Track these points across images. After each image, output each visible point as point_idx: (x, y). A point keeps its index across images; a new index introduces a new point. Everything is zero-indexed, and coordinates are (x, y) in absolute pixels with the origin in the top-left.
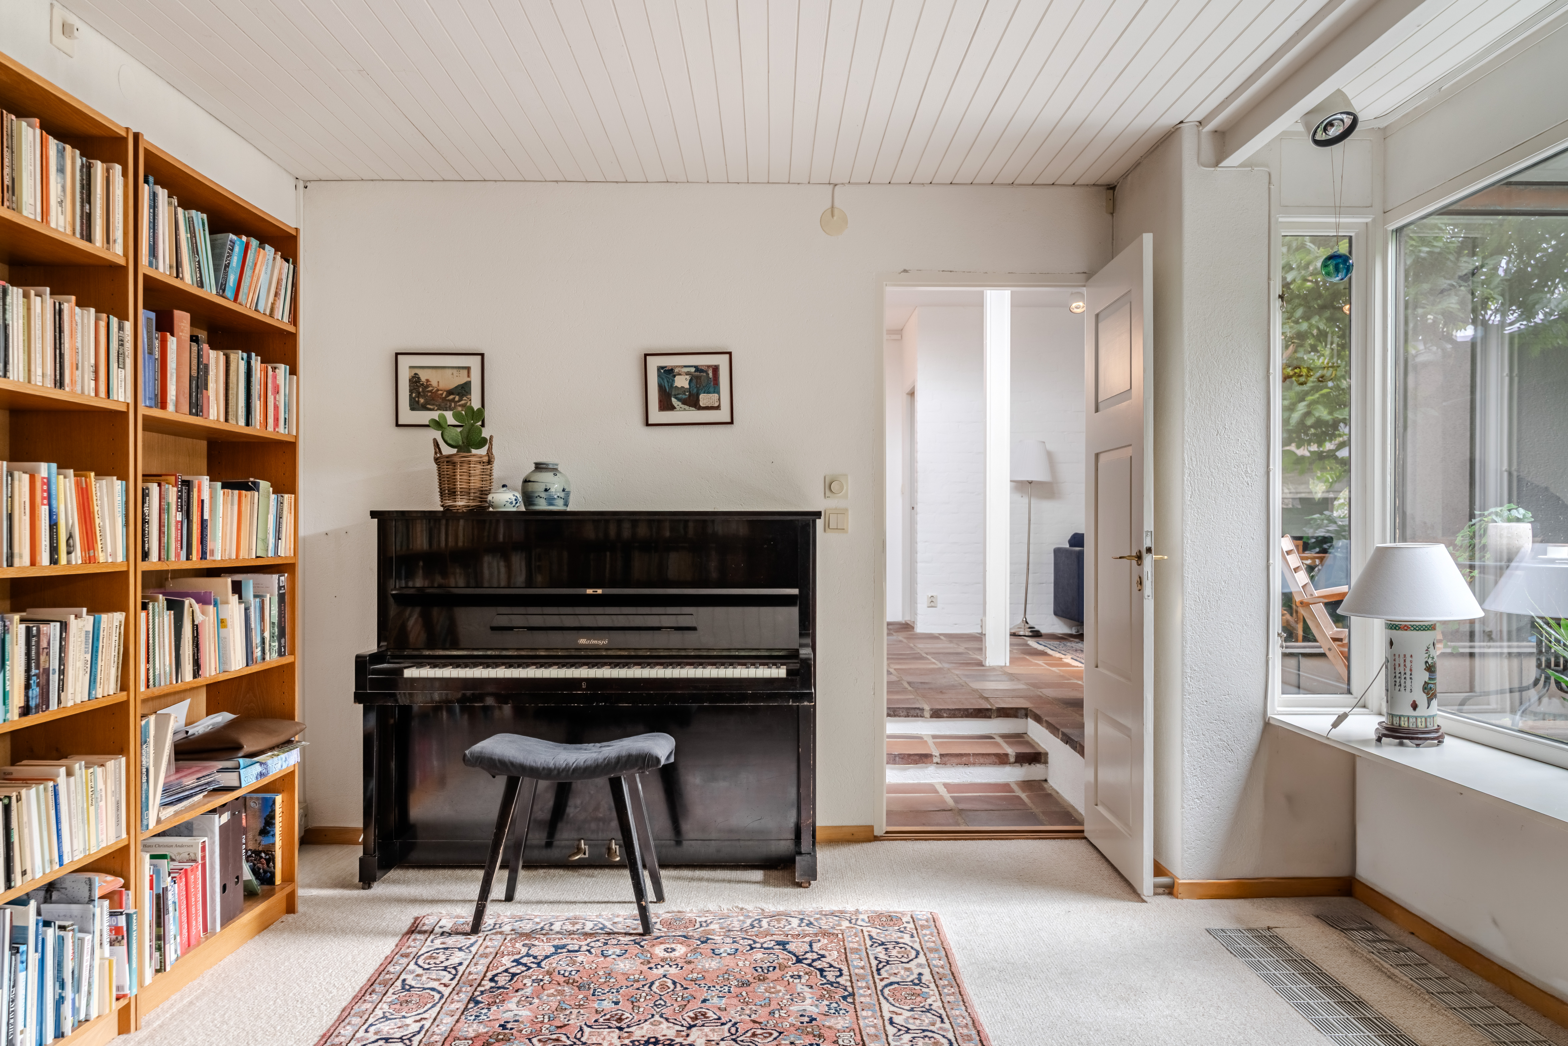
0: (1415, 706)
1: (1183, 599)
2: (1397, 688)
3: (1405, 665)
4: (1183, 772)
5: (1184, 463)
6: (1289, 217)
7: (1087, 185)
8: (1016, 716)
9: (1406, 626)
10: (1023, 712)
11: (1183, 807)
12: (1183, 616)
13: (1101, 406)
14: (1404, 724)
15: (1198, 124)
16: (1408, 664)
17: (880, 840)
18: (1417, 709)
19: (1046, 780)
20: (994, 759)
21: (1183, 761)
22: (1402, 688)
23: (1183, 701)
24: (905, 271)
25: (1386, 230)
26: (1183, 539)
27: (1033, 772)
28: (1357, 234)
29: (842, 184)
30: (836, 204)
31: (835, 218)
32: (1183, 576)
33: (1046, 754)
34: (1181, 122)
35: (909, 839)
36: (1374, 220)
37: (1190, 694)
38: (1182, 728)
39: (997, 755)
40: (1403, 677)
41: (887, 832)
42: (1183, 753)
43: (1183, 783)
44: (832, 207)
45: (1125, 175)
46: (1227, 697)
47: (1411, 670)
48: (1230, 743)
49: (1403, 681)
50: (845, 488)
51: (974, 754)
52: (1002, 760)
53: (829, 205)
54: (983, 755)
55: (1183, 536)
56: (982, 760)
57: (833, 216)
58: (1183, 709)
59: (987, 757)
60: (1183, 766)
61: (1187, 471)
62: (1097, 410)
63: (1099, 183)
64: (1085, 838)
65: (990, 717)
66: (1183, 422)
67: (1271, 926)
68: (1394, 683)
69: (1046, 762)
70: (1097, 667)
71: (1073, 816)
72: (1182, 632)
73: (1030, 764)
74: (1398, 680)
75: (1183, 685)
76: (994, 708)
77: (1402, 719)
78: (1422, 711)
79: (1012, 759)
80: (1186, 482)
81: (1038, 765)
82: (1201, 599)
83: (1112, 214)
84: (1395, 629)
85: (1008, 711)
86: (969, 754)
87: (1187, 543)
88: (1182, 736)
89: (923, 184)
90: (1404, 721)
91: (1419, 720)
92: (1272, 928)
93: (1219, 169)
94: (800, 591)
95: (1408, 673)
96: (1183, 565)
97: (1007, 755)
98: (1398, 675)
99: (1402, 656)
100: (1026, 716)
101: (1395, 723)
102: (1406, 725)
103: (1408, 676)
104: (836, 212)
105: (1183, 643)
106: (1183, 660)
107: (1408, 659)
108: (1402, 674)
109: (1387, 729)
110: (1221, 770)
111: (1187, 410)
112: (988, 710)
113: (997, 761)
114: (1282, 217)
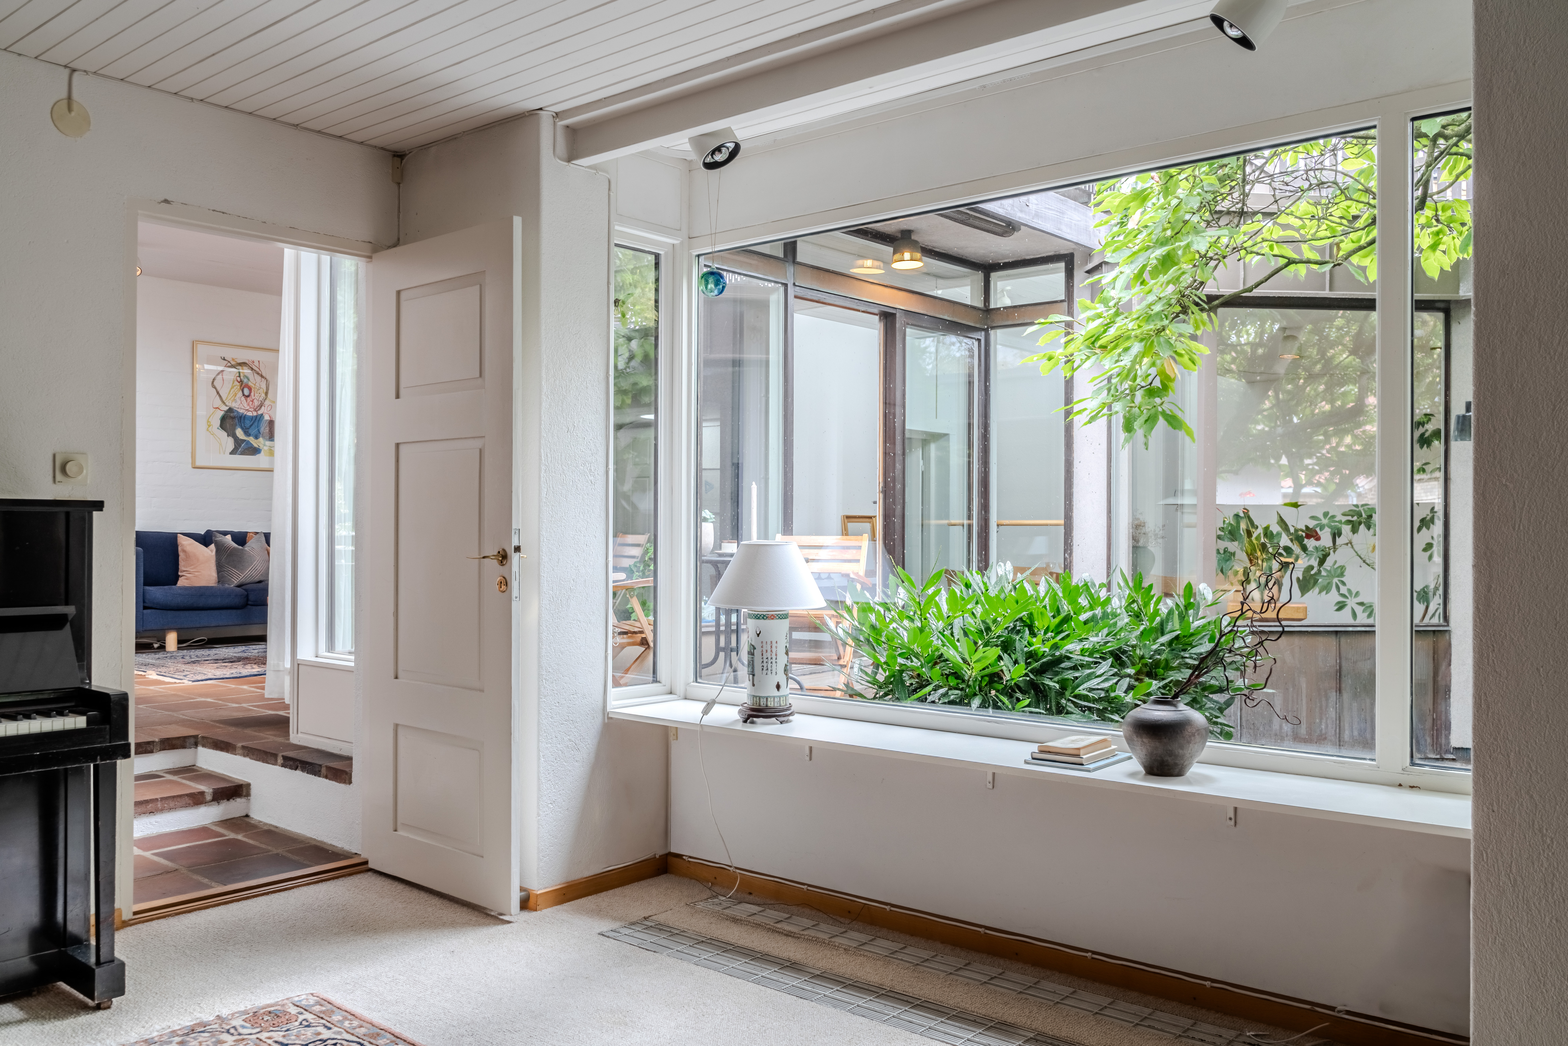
0: (778, 687)
1: (539, 599)
2: (765, 672)
3: (771, 651)
4: (539, 779)
5: (540, 459)
6: (625, 227)
7: (376, 147)
8: (183, 747)
9: (772, 615)
10: (192, 740)
11: (539, 815)
12: (539, 617)
13: (402, 392)
14: (771, 704)
15: (554, 115)
16: (774, 649)
17: (131, 925)
18: (780, 690)
19: (247, 816)
20: (187, 800)
21: (539, 767)
22: (769, 672)
23: (539, 704)
24: (166, 201)
25: (691, 255)
26: (539, 537)
27: (233, 808)
28: (666, 253)
29: (85, 71)
30: (75, 95)
31: (73, 114)
32: (539, 576)
33: (248, 785)
34: (541, 109)
35: (168, 916)
36: (682, 243)
37: (545, 696)
38: (539, 732)
39: (191, 796)
40: (770, 662)
41: (135, 913)
42: (539, 759)
43: (539, 789)
44: (69, 98)
45: (425, 147)
46: (575, 696)
47: (776, 655)
48: (577, 742)
49: (769, 665)
50: (85, 471)
51: (162, 799)
52: (197, 800)
53: (64, 94)
54: (174, 797)
55: (539, 534)
56: (172, 804)
57: (70, 109)
58: (539, 713)
59: (179, 799)
60: (539, 772)
61: (543, 467)
62: (398, 397)
63: (387, 148)
64: (371, 870)
65: (151, 752)
66: (540, 417)
67: (647, 915)
68: (761, 668)
69: (248, 795)
70: (396, 678)
71: (329, 850)
72: (539, 634)
73: (228, 800)
74: (765, 665)
75: (539, 688)
76: (157, 740)
77: (769, 699)
78: (784, 691)
79: (209, 797)
80: (542, 479)
81: (238, 800)
82: (555, 599)
83: (399, 184)
84: (763, 618)
85: (174, 742)
86: (157, 799)
87: (543, 541)
88: (539, 741)
89: (192, 99)
90: (771, 701)
91: (782, 699)
92: (648, 918)
93: (572, 165)
94: (76, 608)
95: (774, 657)
96: (539, 564)
97: (202, 793)
98: (765, 660)
99: (769, 643)
100: (196, 745)
101: (762, 703)
102: (772, 705)
103: (774, 660)
104: (75, 106)
105: (539, 645)
106: (539, 662)
107: (774, 645)
108: (769, 658)
109: (753, 710)
110: (570, 771)
111: (544, 404)
112: (149, 743)
113: (191, 802)
114: (618, 225)
